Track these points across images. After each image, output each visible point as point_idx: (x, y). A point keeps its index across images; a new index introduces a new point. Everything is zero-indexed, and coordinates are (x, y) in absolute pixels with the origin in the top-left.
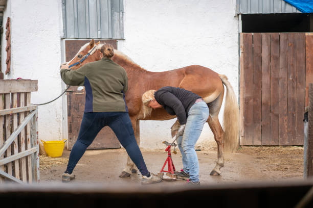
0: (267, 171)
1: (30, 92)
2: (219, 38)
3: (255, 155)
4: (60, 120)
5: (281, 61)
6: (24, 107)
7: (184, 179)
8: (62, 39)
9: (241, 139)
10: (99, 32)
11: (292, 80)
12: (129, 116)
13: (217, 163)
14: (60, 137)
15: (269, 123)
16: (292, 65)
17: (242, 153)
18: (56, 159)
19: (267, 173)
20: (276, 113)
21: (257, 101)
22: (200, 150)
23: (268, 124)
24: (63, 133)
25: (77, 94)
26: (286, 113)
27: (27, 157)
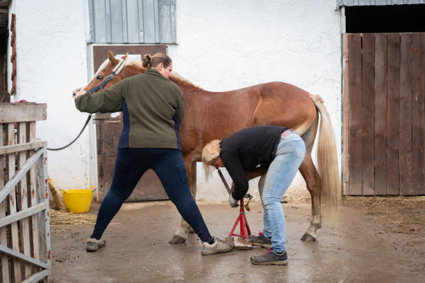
0: (385, 233)
1: (35, 122)
2: (313, 41)
3: (365, 210)
4: (86, 161)
5: (403, 73)
6: (25, 143)
7: (263, 247)
8: (89, 44)
9: (344, 185)
10: (142, 34)
11: (419, 101)
12: (182, 156)
13: (312, 224)
14: (86, 184)
15: (385, 163)
16: (419, 80)
17: (346, 205)
18: (81, 216)
19: (384, 236)
20: (396, 148)
21: (367, 131)
22: (286, 202)
23: (383, 164)
24: (90, 179)
25: (110, 123)
26: (409, 148)
27: (30, 218)
